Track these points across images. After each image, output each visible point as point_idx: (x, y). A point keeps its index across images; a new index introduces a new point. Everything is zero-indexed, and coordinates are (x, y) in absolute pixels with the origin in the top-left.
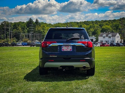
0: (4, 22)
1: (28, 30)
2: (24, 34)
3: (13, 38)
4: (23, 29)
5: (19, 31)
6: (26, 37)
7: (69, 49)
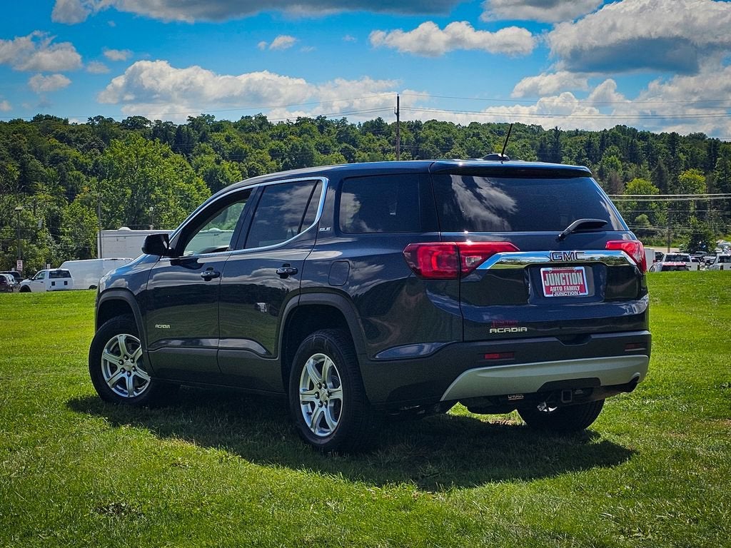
7: (573, 285)
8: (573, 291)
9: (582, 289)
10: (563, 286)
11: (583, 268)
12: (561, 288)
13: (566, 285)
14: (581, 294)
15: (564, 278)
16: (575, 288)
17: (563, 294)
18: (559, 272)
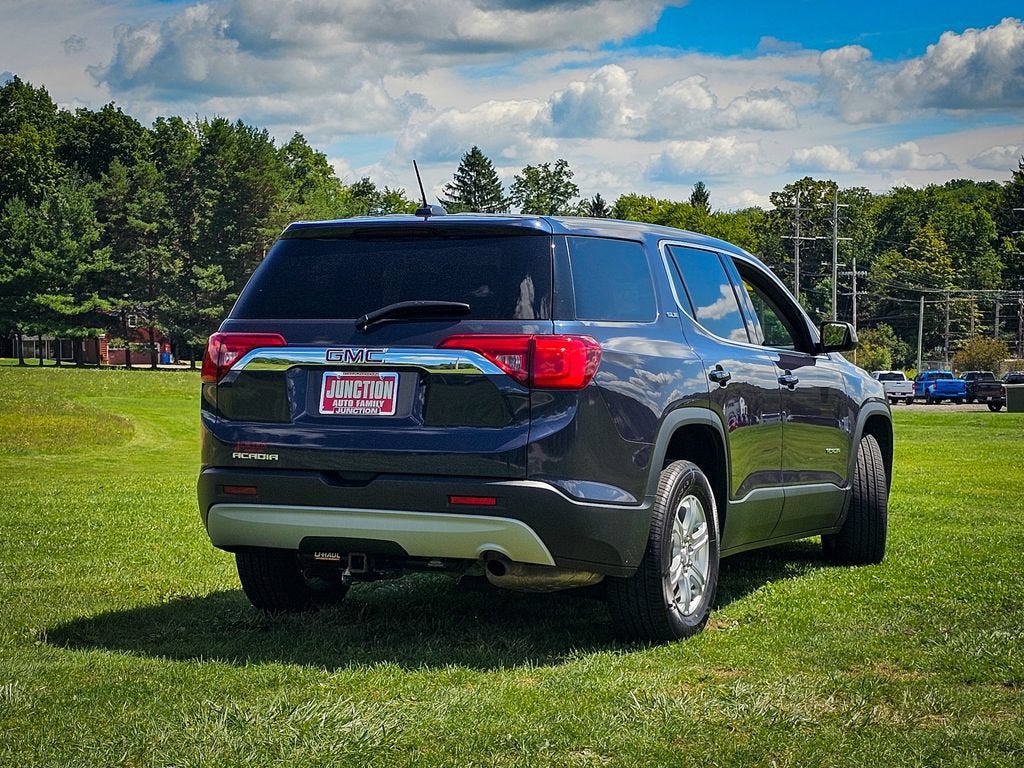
0: (800, 185)
1: (1007, 259)
2: (972, 296)
3: (869, 334)
4: (965, 245)
5: (922, 264)
6: (988, 319)
7: (374, 399)
8: (370, 409)
9: (387, 405)
10: (355, 400)
11: (395, 374)
12: (351, 402)
13: (362, 398)
14: (381, 413)
15: (361, 389)
16: (375, 404)
17: (352, 411)
18: (355, 379)
